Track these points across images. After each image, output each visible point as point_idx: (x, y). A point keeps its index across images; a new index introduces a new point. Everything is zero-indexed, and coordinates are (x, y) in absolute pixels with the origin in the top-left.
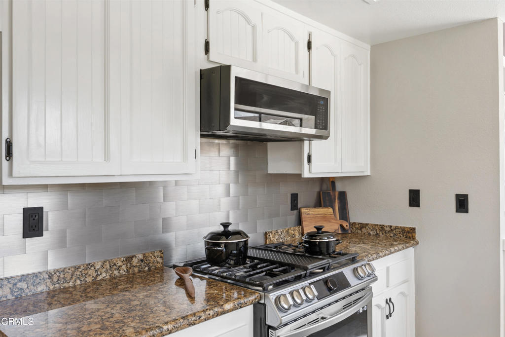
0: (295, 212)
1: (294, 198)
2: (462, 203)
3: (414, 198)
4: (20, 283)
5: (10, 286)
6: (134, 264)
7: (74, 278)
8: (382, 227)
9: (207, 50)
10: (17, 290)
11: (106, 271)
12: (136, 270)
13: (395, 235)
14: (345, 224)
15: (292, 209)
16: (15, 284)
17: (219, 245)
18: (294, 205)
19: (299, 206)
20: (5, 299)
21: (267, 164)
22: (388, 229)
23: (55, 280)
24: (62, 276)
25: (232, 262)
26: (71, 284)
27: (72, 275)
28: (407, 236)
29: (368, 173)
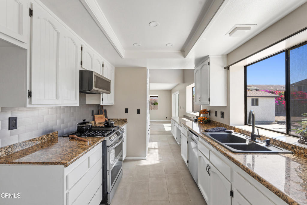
0: (93, 116)
1: (93, 112)
2: (138, 112)
3: (127, 111)
4: (9, 149)
5: (5, 150)
6: (49, 137)
7: (29, 144)
8: (118, 119)
9: (81, 64)
10: (7, 152)
11: (40, 141)
12: (50, 139)
13: (121, 121)
14: (107, 119)
15: (92, 115)
16: (7, 149)
17: (84, 126)
18: (93, 114)
19: (94, 114)
20: (2, 156)
21: (86, 101)
22: (119, 120)
23: (22, 146)
24: (25, 144)
25: (88, 132)
26: (28, 147)
27: (28, 143)
28: (125, 121)
29: (114, 104)
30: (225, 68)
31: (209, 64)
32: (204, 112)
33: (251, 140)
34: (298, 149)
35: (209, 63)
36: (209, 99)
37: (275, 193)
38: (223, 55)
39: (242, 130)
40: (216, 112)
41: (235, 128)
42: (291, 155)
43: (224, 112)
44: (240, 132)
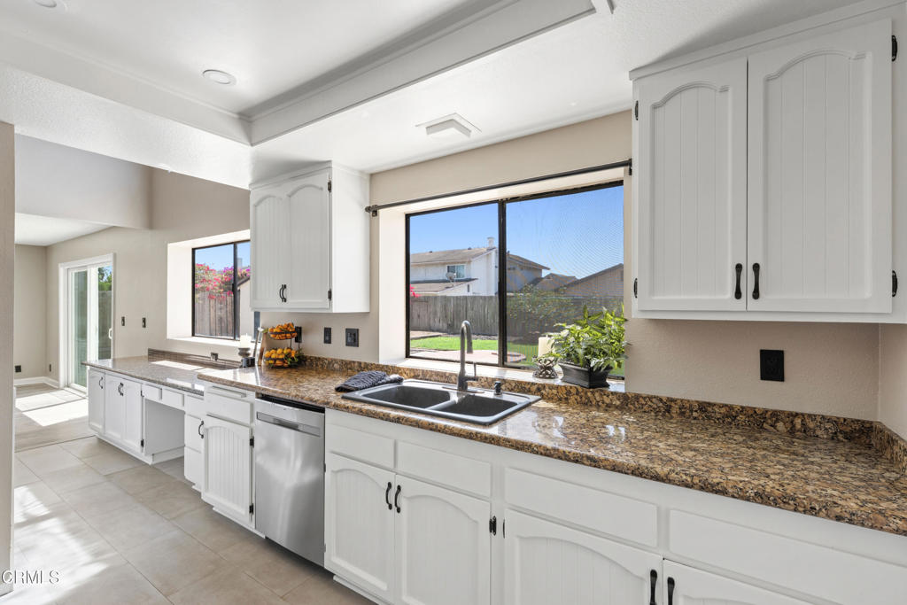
30: (368, 209)
31: (330, 189)
32: (288, 332)
33: (459, 390)
34: (547, 390)
35: (330, 184)
36: (330, 293)
37: (633, 473)
38: (362, 172)
39: (423, 371)
40: (328, 332)
41: (399, 369)
42: (541, 402)
43: (358, 330)
44: (416, 377)
